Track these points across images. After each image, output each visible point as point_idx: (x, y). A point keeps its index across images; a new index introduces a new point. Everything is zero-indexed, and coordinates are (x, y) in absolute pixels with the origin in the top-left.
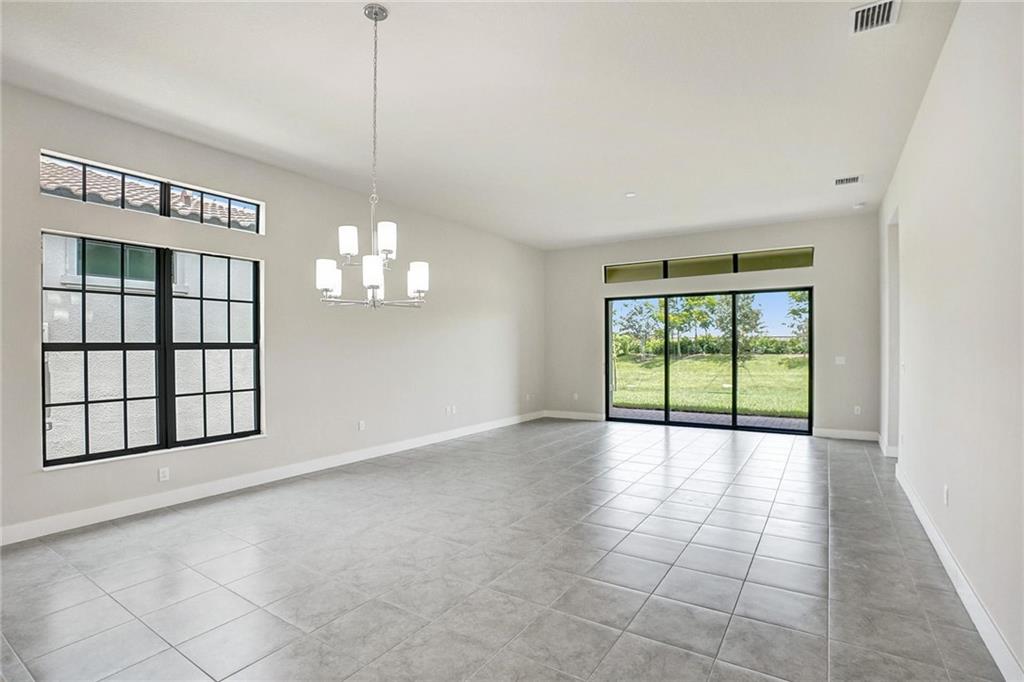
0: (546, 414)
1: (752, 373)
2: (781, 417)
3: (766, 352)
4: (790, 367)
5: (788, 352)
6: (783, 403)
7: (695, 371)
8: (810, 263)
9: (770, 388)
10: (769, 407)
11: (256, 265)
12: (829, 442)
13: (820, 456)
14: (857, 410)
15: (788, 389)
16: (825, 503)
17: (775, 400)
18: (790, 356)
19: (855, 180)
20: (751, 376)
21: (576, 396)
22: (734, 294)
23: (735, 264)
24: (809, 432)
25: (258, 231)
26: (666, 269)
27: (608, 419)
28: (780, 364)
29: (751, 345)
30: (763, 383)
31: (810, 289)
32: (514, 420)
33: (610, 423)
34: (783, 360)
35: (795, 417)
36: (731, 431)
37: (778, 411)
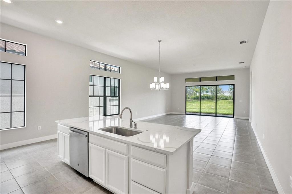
0: (171, 113)
1: (220, 105)
2: (227, 115)
3: (223, 99)
4: (229, 103)
5: (229, 99)
6: (227, 112)
7: (204, 104)
8: (234, 79)
9: (224, 109)
10: (224, 113)
11: (119, 80)
12: (238, 119)
13: (235, 122)
14: (244, 112)
15: (229, 109)
16: (236, 129)
17: (225, 111)
18: (229, 100)
19: (243, 63)
20: (219, 105)
21: (178, 109)
22: (216, 85)
23: (217, 79)
24: (233, 117)
25: (119, 73)
26: (200, 80)
27: (186, 114)
28: (227, 102)
29: (219, 97)
30: (222, 107)
31: (234, 85)
32: (164, 114)
33: (187, 115)
34: (227, 101)
35: (230, 115)
36: (215, 117)
37: (226, 113)
